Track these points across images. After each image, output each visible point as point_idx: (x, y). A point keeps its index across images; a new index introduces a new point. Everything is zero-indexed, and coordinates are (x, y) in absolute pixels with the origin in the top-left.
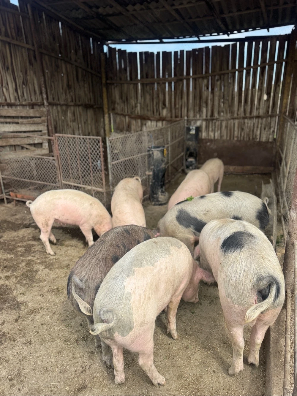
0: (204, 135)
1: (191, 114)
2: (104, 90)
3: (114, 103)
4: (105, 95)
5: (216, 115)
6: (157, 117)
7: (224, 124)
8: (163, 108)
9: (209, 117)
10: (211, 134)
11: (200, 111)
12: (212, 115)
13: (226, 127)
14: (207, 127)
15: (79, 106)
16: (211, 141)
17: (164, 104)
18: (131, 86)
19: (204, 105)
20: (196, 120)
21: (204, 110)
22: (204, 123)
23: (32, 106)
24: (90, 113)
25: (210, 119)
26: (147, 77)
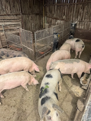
0: (78, 27)
1: (74, 18)
2: (44, 7)
3: (47, 12)
4: (44, 9)
5: (83, 20)
6: (61, 19)
7: (86, 23)
8: (64, 16)
9: (80, 20)
10: (81, 27)
11: (77, 17)
12: (82, 19)
13: (87, 24)
14: (79, 24)
15: (34, 14)
16: (80, 29)
17: (64, 14)
18: (53, 6)
19: (79, 15)
20: (75, 21)
21: (79, 17)
22: (78, 22)
23: (16, 15)
24: (38, 16)
25: (81, 21)
26: (59, 3)
